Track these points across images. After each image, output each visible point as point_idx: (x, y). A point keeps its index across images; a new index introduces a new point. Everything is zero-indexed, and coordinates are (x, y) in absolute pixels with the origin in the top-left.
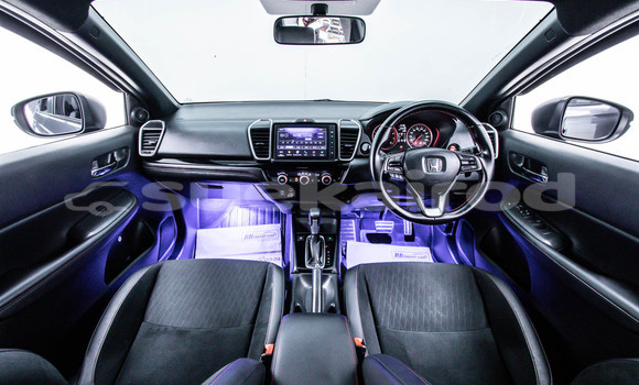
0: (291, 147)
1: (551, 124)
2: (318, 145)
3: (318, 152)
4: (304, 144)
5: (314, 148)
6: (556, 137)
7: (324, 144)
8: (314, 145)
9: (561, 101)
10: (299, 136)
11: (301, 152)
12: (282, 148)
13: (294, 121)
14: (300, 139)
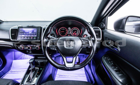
0: (24, 36)
1: (121, 27)
2: (34, 35)
3: (33, 37)
4: (29, 35)
5: (32, 36)
6: (123, 32)
7: (35, 35)
8: (32, 35)
9: (124, 18)
10: (27, 31)
11: (27, 37)
12: (20, 36)
13: (26, 26)
14: (27, 33)
